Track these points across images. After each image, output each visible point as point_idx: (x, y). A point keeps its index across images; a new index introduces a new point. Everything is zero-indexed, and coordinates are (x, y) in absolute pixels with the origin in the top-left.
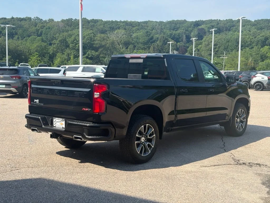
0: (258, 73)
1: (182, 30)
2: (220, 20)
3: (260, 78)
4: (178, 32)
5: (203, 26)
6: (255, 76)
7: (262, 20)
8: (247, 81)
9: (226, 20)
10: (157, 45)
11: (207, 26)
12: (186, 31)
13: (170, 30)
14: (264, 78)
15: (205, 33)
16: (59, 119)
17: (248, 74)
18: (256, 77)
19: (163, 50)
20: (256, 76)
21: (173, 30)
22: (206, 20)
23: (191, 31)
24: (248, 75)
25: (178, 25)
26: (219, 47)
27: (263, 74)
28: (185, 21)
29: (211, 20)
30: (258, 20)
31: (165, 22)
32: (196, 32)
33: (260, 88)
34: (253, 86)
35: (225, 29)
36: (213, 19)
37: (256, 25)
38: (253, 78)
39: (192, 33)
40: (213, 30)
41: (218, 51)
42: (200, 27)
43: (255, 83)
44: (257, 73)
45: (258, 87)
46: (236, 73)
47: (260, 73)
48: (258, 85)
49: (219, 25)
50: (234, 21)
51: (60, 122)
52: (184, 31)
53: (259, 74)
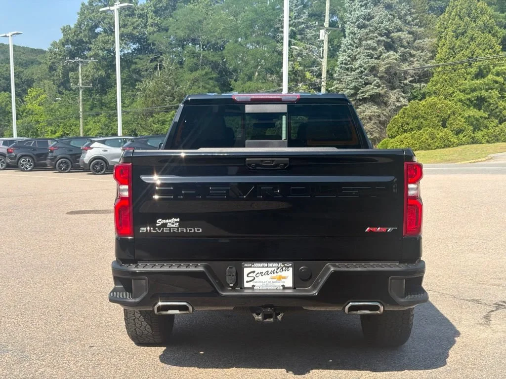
0: (95, 141)
3: (101, 150)
6: (89, 147)
8: (69, 157)
14: (107, 151)
16: (271, 265)
17: (67, 144)
18: (92, 148)
20: (91, 146)
24: (66, 146)
27: (103, 142)
33: (102, 169)
34: (89, 165)
38: (87, 150)
43: (91, 162)
44: (92, 142)
45: (98, 168)
46: (35, 142)
47: (98, 141)
48: (97, 164)
51: (273, 272)
53: (96, 143)
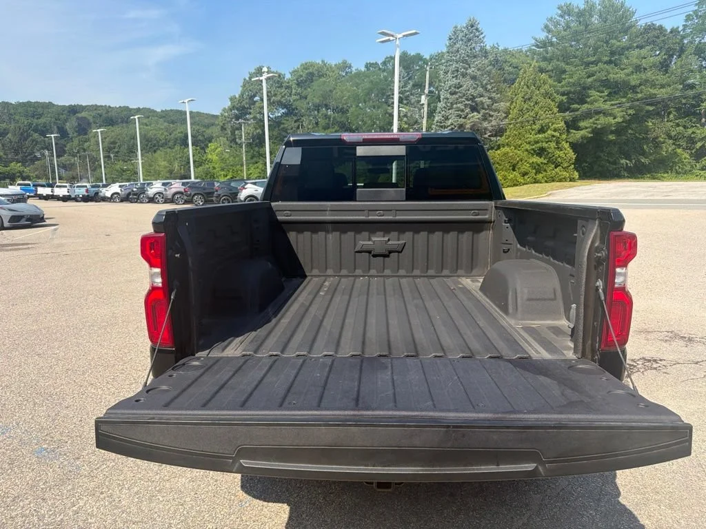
0: (248, 183)
1: (49, 119)
2: (109, 107)
3: (253, 190)
4: (42, 120)
5: (83, 114)
6: (244, 188)
7: (171, 110)
8: (229, 195)
9: (120, 107)
10: (8, 140)
11: (90, 113)
12: (56, 120)
13: (26, 116)
14: (256, 191)
15: (89, 124)
17: (228, 185)
19: (21, 148)
20: (246, 187)
21: (33, 117)
22: (87, 106)
23: (66, 121)
25: (40, 110)
26: (120, 147)
27: (255, 184)
28: (50, 105)
29: (96, 105)
30: (166, 111)
31: (14, 103)
32: (74, 123)
35: (120, 120)
36: (99, 104)
37: (164, 117)
39: (68, 124)
40: (136, 117)
41: (118, 152)
42: (79, 115)
44: (246, 184)
46: (205, 184)
47: (251, 183)
49: (110, 114)
50: (132, 109)
52: (53, 120)
